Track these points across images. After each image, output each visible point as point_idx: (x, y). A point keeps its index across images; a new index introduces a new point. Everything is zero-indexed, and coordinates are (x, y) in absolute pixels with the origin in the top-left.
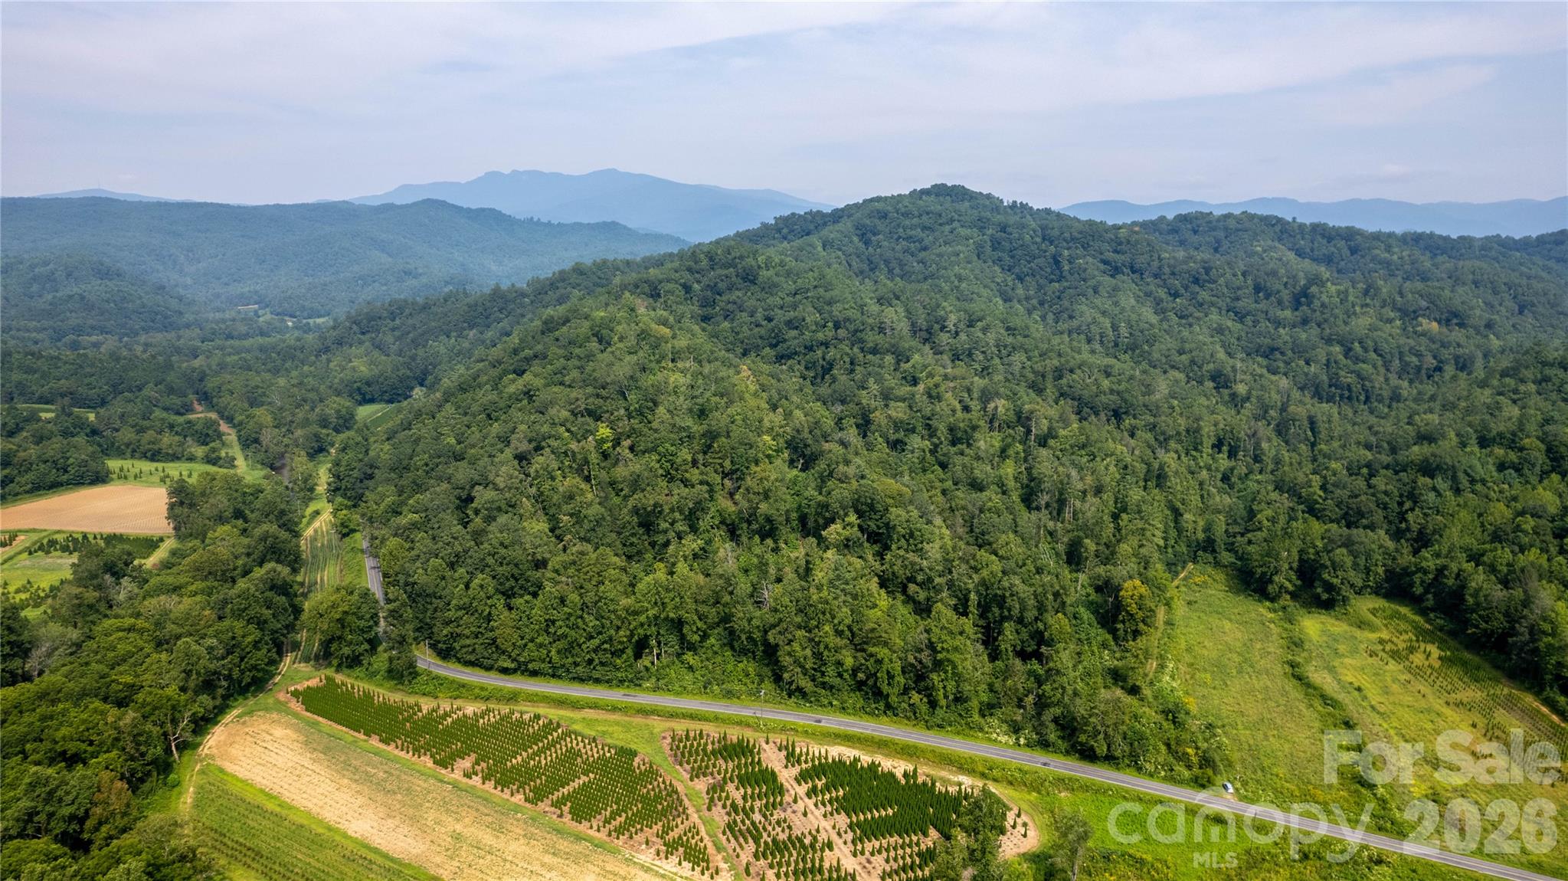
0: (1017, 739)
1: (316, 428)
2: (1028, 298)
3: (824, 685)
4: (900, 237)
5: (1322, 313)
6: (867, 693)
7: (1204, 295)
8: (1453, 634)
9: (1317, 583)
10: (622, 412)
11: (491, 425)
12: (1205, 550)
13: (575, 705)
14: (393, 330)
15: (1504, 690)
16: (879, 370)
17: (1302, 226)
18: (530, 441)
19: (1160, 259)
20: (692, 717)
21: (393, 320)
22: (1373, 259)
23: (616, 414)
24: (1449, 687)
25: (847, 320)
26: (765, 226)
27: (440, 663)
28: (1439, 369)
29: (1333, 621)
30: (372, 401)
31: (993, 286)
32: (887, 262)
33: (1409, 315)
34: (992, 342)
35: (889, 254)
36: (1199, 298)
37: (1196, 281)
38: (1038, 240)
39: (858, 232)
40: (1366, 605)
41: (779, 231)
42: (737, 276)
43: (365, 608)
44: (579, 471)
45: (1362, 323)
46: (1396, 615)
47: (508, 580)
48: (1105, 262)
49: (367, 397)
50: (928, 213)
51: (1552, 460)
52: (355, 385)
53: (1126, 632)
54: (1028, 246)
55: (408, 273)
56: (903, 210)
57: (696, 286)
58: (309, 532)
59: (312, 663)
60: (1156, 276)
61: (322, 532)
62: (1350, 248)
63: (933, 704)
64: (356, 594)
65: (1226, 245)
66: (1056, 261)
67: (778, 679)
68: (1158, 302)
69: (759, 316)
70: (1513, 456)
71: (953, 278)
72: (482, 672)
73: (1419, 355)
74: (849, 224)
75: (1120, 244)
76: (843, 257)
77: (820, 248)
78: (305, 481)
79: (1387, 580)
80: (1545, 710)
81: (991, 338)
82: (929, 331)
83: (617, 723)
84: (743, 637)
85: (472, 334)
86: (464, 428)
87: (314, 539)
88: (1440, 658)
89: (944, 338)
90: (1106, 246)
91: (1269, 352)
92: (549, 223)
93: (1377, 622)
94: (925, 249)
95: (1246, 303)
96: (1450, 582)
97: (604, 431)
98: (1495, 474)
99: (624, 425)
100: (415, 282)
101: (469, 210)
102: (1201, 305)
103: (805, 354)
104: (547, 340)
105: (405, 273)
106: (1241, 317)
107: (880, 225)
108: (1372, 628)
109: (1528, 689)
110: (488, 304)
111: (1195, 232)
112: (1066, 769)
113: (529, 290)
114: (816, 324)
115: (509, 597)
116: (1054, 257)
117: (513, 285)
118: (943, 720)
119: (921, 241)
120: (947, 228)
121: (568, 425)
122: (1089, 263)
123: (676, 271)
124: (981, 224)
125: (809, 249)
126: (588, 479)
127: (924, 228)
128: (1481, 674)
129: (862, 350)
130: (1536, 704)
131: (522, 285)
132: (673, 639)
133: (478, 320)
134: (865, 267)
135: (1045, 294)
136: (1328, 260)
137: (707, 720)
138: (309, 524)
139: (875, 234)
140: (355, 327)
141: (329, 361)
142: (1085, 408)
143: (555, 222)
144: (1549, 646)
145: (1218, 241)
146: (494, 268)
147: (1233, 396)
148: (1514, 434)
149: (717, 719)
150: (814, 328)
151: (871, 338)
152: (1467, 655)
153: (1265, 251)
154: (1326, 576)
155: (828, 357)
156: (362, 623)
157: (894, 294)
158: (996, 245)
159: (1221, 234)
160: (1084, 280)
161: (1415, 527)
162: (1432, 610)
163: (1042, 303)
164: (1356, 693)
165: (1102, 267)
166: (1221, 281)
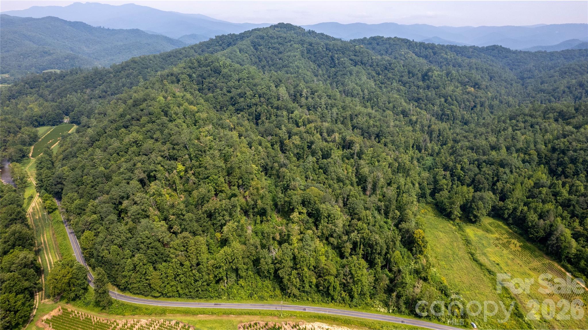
0: (389, 310)
1: (20, 146)
2: (324, 75)
3: (304, 292)
4: (270, 47)
5: (434, 83)
6: (323, 294)
7: (390, 75)
8: (521, 234)
9: (470, 215)
10: (187, 156)
11: (120, 159)
12: (422, 197)
13: (194, 313)
14: (47, 87)
15: (547, 261)
16: (282, 118)
17: (416, 43)
18: (144, 172)
19: (372, 59)
20: (249, 313)
21: (46, 82)
22: (442, 57)
23: (184, 157)
24: (528, 261)
25: (264, 93)
26: (211, 40)
27: (121, 293)
28: (475, 106)
29: (476, 229)
30: (43, 125)
31: (310, 70)
32: (266, 58)
33: (464, 84)
34: (323, 103)
35: (266, 55)
36: (388, 76)
37: (386, 68)
38: (325, 50)
39: (253, 45)
40: (487, 221)
41: (218, 42)
42: (211, 70)
43: (80, 274)
44: (171, 187)
45: (450, 89)
46: (499, 226)
47: (153, 256)
48: (351, 60)
49: (41, 123)
50: (280, 37)
51: (539, 158)
52: (34, 118)
53: (416, 251)
54: (321, 52)
55: (46, 53)
56: (270, 35)
57: (194, 75)
58: (30, 210)
59: (51, 298)
60: (371, 66)
61: (37, 209)
62: (433, 52)
63: (352, 297)
64: (74, 267)
65: (390, 51)
66: (332, 58)
67: (283, 289)
68: (373, 77)
69: (225, 90)
70: (527, 157)
71: (295, 67)
72: (143, 298)
73: (469, 101)
74: (249, 41)
75: (356, 52)
76: (248, 56)
77: (238, 53)
78: (22, 180)
79: (492, 210)
80: (563, 270)
81: (323, 101)
82: (295, 96)
83: (216, 322)
84: (266, 272)
85: (88, 91)
86: (107, 161)
87: (34, 214)
88: (520, 246)
89: (303, 100)
90: (351, 53)
91: (418, 100)
92: (108, 29)
93: (493, 229)
94: (281, 53)
95: (405, 78)
96: (519, 214)
97: (180, 167)
98: (522, 165)
99: (188, 163)
100: (50, 57)
101: (70, 22)
102: (389, 79)
103: (248, 109)
104: (137, 110)
105: (44, 53)
106: (404, 84)
107: (261, 41)
108: (491, 232)
109: (554, 260)
110: (94, 77)
111: (378, 44)
112: (411, 323)
113: (111, 70)
114: (251, 95)
115: (154, 264)
116: (331, 57)
117: (104, 68)
118: (357, 303)
119: (278, 49)
120: (289, 44)
121: (162, 164)
122: (345, 59)
123: (184, 68)
124: (302, 42)
125: (234, 53)
126: (175, 190)
127: (280, 44)
128: (536, 253)
129: (272, 107)
130: (559, 267)
131: (108, 67)
132: (234, 276)
133: (89, 84)
134: (257, 60)
135: (330, 73)
136: (426, 57)
137: (256, 314)
138: (29, 204)
139: (259, 46)
140: (27, 85)
141: (17, 104)
142: (365, 133)
143: (111, 28)
144: (565, 246)
145: (387, 49)
146: (85, 49)
147: (410, 120)
148: (526, 148)
149: (260, 313)
150: (250, 97)
151: (276, 103)
152: (529, 245)
153: (405, 54)
154: (475, 213)
155: (257, 110)
156: (79, 282)
157: (279, 80)
158: (309, 51)
159: (388, 46)
160: (345, 68)
161: (500, 189)
162: (512, 224)
163: (329, 77)
164: (497, 266)
165: (351, 62)
166: (396, 69)
